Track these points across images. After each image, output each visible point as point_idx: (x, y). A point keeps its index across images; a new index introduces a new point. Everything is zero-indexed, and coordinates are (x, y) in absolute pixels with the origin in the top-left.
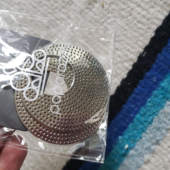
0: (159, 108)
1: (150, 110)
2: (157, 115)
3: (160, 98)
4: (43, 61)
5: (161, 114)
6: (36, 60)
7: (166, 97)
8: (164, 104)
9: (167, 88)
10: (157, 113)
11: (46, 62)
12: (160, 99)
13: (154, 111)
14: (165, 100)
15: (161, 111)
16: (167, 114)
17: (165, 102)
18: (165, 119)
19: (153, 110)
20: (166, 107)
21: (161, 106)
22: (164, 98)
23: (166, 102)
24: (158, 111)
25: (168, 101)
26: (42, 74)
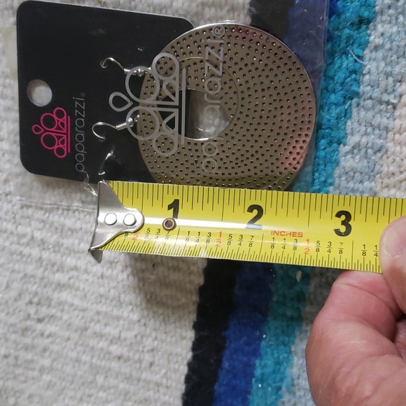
0: (329, 168)
1: (314, 180)
2: (331, 184)
3: (323, 147)
4: (175, 79)
5: (340, 177)
6: (161, 78)
7: (336, 140)
8: (337, 155)
9: (329, 120)
10: (330, 181)
11: (180, 79)
12: (324, 149)
13: (323, 179)
14: (335, 145)
15: (337, 172)
16: (352, 174)
17: (336, 150)
18: (351, 185)
19: (319, 178)
20: (343, 158)
21: (331, 162)
22: (330, 143)
23: (339, 149)
24: (331, 175)
25: (342, 145)
26: (178, 105)
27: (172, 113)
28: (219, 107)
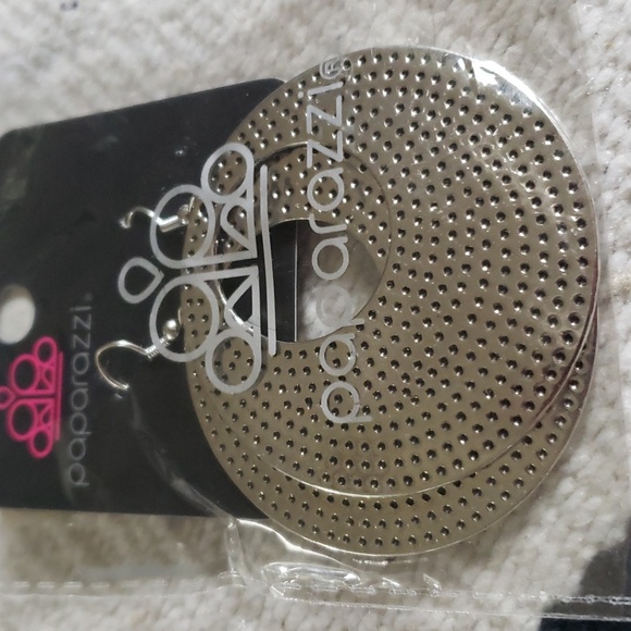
26: (255, 256)
27: (243, 278)
28: (345, 239)
